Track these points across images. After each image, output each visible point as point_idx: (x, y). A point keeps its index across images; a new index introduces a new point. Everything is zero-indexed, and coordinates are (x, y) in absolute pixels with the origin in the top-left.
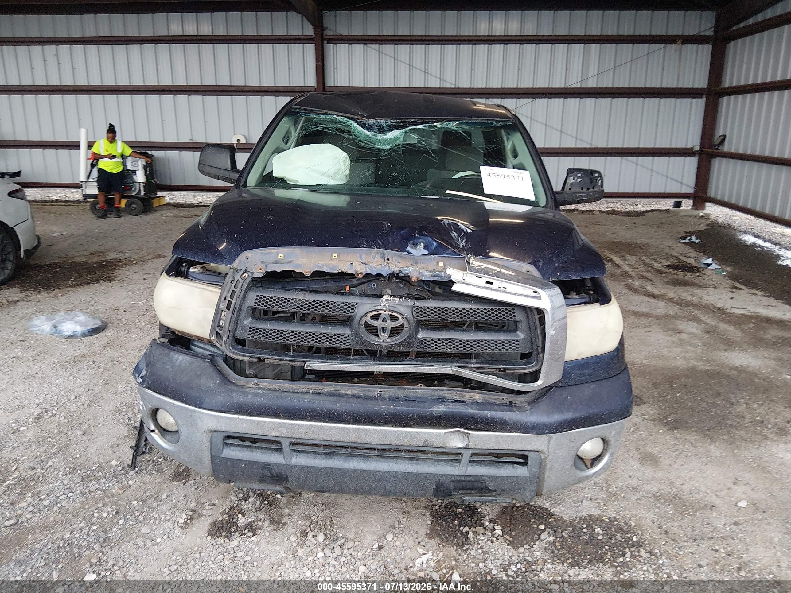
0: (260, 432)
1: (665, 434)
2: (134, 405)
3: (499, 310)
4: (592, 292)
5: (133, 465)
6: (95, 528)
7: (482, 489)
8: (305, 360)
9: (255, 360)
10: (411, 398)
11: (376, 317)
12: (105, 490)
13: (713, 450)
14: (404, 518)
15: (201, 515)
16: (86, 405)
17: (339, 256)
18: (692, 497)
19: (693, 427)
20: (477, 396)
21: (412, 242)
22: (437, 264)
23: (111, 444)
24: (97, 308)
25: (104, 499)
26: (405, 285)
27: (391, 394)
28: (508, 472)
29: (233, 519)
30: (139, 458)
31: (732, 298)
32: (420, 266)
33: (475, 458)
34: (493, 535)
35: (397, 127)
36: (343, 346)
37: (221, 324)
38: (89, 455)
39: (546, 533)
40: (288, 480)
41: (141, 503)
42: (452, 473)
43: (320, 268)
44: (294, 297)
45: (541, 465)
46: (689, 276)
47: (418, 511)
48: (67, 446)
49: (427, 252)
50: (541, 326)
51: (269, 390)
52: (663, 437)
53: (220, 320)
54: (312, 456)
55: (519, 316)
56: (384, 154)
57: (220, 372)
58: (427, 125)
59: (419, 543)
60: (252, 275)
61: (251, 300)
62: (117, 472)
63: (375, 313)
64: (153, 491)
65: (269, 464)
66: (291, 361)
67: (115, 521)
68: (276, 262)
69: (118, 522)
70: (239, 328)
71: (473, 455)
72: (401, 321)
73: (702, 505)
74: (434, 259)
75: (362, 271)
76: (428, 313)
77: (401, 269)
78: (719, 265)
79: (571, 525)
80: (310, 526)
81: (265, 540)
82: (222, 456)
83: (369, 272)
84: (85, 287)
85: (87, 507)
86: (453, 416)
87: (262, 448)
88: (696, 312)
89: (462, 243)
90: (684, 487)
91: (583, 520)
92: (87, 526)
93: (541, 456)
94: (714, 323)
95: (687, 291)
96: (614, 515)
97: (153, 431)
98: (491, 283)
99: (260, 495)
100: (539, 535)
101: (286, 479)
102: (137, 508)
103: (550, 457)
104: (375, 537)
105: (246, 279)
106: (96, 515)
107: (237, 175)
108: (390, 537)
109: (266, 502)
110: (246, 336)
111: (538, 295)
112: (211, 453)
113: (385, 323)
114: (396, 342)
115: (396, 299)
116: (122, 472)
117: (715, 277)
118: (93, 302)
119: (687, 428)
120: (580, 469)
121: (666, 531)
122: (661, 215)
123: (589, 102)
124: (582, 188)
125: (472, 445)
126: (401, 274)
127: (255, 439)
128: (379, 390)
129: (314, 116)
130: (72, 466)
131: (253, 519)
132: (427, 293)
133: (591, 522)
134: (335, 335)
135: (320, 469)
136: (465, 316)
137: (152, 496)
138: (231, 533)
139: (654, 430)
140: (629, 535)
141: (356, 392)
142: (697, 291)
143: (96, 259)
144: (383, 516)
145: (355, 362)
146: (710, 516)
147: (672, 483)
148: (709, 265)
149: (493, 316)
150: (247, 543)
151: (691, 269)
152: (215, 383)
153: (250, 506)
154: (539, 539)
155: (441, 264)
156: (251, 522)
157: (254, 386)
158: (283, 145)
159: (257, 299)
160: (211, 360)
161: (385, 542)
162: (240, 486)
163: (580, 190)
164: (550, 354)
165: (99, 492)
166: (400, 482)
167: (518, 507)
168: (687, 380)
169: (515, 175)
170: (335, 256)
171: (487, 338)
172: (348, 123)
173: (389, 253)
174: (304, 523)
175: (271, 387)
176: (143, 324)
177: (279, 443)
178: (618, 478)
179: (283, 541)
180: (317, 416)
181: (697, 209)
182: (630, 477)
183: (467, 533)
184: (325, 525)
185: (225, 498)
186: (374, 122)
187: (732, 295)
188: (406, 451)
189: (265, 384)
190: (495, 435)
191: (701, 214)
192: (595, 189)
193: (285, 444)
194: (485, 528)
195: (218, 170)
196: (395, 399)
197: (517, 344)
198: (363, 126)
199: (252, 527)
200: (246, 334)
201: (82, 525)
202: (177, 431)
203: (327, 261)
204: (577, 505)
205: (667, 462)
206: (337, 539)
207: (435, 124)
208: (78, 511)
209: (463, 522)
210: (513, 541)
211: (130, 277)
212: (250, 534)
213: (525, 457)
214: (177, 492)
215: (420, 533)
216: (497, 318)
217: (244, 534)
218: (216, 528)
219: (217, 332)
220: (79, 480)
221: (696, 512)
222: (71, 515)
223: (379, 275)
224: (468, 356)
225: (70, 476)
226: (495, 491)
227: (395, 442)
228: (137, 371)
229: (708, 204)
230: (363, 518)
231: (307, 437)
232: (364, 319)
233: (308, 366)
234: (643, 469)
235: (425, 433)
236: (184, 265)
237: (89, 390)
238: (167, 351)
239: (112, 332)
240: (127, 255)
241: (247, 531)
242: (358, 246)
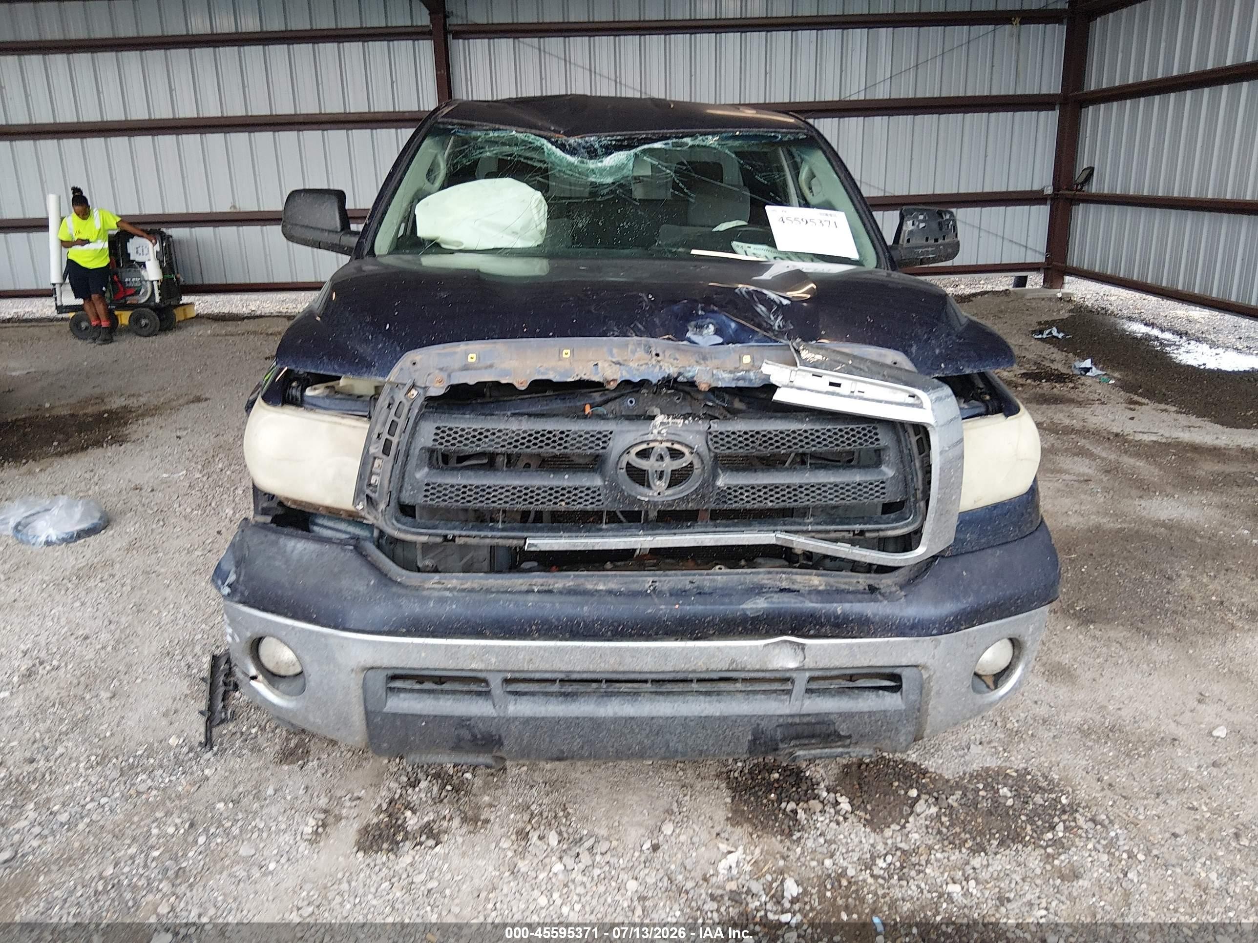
0: (451, 664)
1: (1076, 631)
2: (193, 643)
3: (852, 430)
4: (988, 397)
5: (208, 742)
6: (156, 854)
7: (829, 735)
8: (525, 534)
9: (439, 540)
10: (707, 590)
11: (644, 454)
12: (165, 788)
13: (1155, 652)
14: (685, 795)
15: (339, 818)
16: (109, 649)
17: (572, 352)
18: (1139, 727)
19: (1117, 618)
20: (816, 580)
21: (693, 323)
22: (740, 359)
23: (163, 709)
24: (104, 488)
25: (164, 804)
26: (684, 399)
27: (671, 585)
28: (872, 704)
29: (397, 819)
30: (215, 731)
31: (1132, 419)
32: (711, 364)
33: (814, 686)
34: (837, 812)
35: (619, 148)
36: (589, 508)
37: (373, 482)
38: (128, 731)
39: (922, 802)
40: (502, 744)
41: (231, 805)
42: (779, 712)
43: (543, 374)
44: (502, 427)
45: (922, 688)
46: (1059, 389)
47: (707, 783)
48: (86, 719)
49: (720, 340)
50: (920, 454)
51: (463, 590)
52: (1073, 636)
53: (372, 474)
54: (542, 699)
55: (885, 439)
56: (605, 191)
57: (374, 567)
58: (670, 141)
59: (718, 834)
60: (426, 392)
61: (427, 434)
62: (181, 757)
63: (644, 446)
64: (249, 784)
65: (470, 719)
66: (501, 537)
67: (190, 839)
68: (466, 368)
69: (195, 842)
70: (407, 486)
71: (811, 679)
72: (688, 458)
73: (1157, 738)
74: (735, 351)
75: (615, 377)
76: (734, 442)
77: (682, 370)
78: (1102, 370)
79: (958, 786)
80: (530, 821)
81: (457, 851)
82: (386, 710)
83: (627, 377)
84: (79, 455)
85: (136, 819)
86: (780, 615)
87: (454, 692)
88: (1082, 442)
89: (777, 323)
90: (1123, 713)
91: (976, 776)
92: (142, 852)
93: (921, 675)
94: (1113, 457)
95: (1062, 411)
96: (1024, 765)
97: (254, 678)
98: (839, 385)
99: (437, 776)
100: (912, 806)
101: (499, 743)
102: (225, 815)
103: (938, 674)
104: (642, 831)
105: (414, 400)
106: (155, 831)
107: (354, 240)
108: (668, 828)
109: (449, 788)
110: (420, 500)
111: (917, 402)
112: (366, 708)
113: (660, 463)
114: (681, 496)
115: (678, 421)
116: (191, 755)
117: (1099, 388)
118: (96, 479)
119: (1109, 621)
120: (979, 692)
121: (1110, 785)
122: (998, 300)
123: (879, 122)
124: (927, 239)
125: (809, 663)
126: (681, 379)
127: (440, 677)
128: (651, 579)
129: (479, 133)
130: (100, 752)
131: (431, 816)
132: (722, 410)
133: (990, 780)
134: (576, 489)
135: (558, 721)
136: (795, 444)
137: (249, 792)
138: (398, 843)
139: (1058, 627)
140: (1054, 796)
141: (613, 585)
142: (1076, 410)
143: (90, 410)
144: (649, 796)
145: (610, 533)
146: (1173, 756)
147: (1103, 707)
148: (1087, 370)
149: (843, 442)
150: (428, 858)
151: (1061, 378)
152: (368, 585)
153: (423, 795)
154: (912, 812)
155: (747, 359)
156: (428, 823)
157: (436, 586)
158: (427, 186)
159: (436, 434)
160: (356, 547)
161: (661, 838)
162: (417, 760)
163: (924, 242)
164: (939, 500)
165: (154, 792)
166: (692, 734)
167: (867, 765)
168: (1091, 547)
169: (823, 218)
170: (566, 353)
171: (832, 479)
172: (538, 144)
173: (659, 343)
174: (518, 816)
175: (465, 586)
176: (189, 510)
177: (485, 681)
178: (1017, 706)
179: (488, 851)
180: (549, 629)
181: (1051, 287)
182: (1036, 702)
183: (795, 812)
184: (555, 817)
185: (377, 786)
186: (580, 141)
187: (1131, 414)
188: (700, 681)
189: (454, 580)
190: (847, 645)
191: (1059, 295)
192: (947, 241)
193: (495, 683)
194: (822, 802)
195: (319, 232)
196: (680, 594)
197: (883, 488)
198: (562, 147)
199: (431, 830)
200: (421, 496)
201: (133, 850)
202: (301, 673)
203: (553, 363)
204: (961, 753)
205: (1089, 675)
206: (581, 839)
207: (685, 140)
208: (121, 827)
209: (783, 795)
210: (872, 820)
211: (153, 435)
212: (431, 842)
213: (896, 678)
214: (291, 783)
215: (716, 818)
216: (849, 445)
217: (421, 844)
218: (370, 838)
219: (367, 496)
220: (115, 774)
221: (1150, 749)
222: (110, 836)
223: (644, 383)
224: (803, 512)
225: (99, 768)
226: (850, 737)
227: (682, 666)
228: (219, 575)
229: (1067, 278)
230: (617, 800)
231: (531, 667)
232: (625, 459)
233: (530, 545)
234: (1053, 688)
235: (731, 648)
236: (294, 384)
237: (110, 622)
238: (272, 537)
239: (137, 525)
240: (142, 400)
241: (424, 837)
242: (604, 335)
